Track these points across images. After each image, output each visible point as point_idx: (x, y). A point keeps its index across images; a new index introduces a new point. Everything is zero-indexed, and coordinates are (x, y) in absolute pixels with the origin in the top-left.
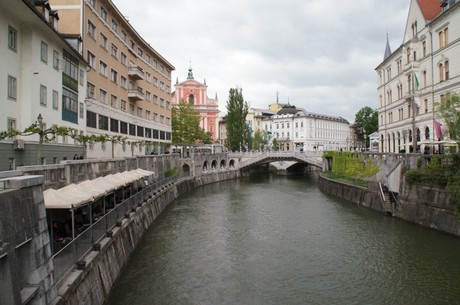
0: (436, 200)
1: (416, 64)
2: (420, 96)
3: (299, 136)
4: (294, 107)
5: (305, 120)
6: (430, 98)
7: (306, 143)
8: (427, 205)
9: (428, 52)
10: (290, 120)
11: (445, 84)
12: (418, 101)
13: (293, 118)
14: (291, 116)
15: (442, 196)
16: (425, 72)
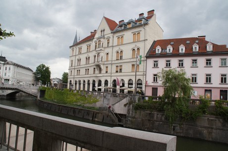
0: (155, 118)
1: (103, 49)
2: (104, 64)
3: (7, 75)
4: (5, 58)
5: (12, 67)
6: (109, 66)
7: (11, 79)
8: (149, 120)
9: (110, 44)
10: (2, 65)
11: (120, 61)
12: (102, 67)
13: (4, 64)
14: (3, 62)
15: (159, 116)
16: (108, 54)
